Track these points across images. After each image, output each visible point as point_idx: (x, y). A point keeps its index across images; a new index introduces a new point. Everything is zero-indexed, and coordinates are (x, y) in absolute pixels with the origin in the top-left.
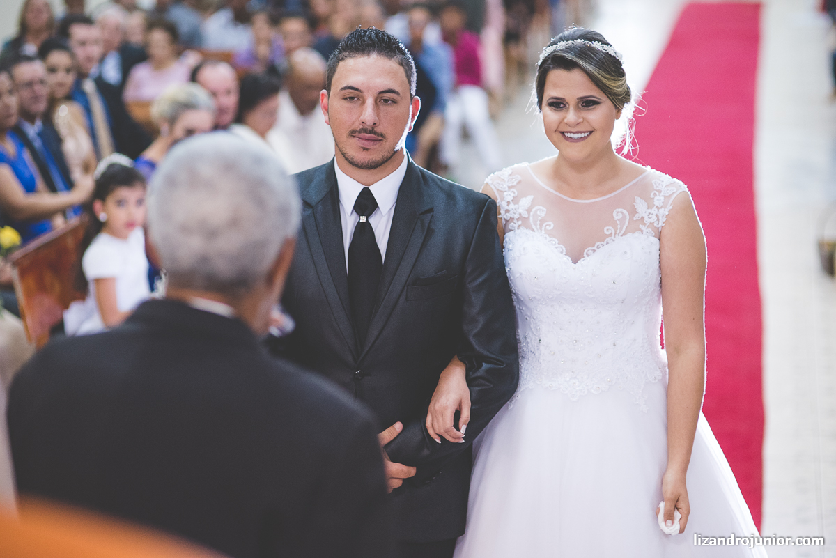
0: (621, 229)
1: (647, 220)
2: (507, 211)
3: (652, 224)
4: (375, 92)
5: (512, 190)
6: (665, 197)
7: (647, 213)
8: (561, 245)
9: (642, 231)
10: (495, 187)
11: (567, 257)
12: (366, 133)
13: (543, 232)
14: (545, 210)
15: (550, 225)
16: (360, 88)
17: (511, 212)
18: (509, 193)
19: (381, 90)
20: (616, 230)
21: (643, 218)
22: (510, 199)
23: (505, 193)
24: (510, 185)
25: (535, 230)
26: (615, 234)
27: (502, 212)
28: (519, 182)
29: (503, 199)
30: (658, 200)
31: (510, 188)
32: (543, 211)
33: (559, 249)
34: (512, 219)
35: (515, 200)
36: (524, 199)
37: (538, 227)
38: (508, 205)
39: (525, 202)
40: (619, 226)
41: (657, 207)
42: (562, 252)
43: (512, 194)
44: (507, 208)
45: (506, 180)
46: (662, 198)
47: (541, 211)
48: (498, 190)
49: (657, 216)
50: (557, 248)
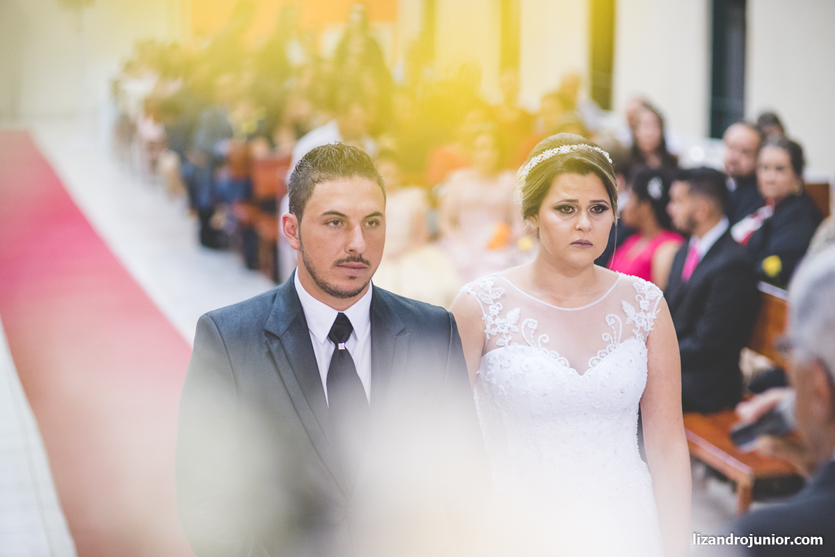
0: (618, 335)
1: (638, 325)
2: (494, 326)
3: (642, 328)
4: (361, 217)
5: (497, 303)
6: (651, 301)
7: (637, 317)
8: (563, 358)
9: (635, 336)
10: (480, 299)
11: (572, 369)
12: (355, 261)
13: (540, 345)
14: (536, 322)
15: (545, 338)
16: (346, 214)
17: (499, 327)
18: (495, 306)
19: (367, 214)
20: (613, 335)
21: (634, 322)
22: (496, 312)
23: (491, 307)
24: (495, 298)
25: (531, 344)
26: (614, 340)
27: (488, 326)
28: (504, 296)
29: (488, 312)
30: (644, 304)
31: (495, 301)
32: (534, 324)
33: (563, 362)
34: (500, 334)
35: (502, 313)
36: (511, 312)
37: (533, 341)
38: (494, 320)
39: (513, 315)
40: (615, 332)
41: (644, 311)
42: (566, 365)
43: (498, 309)
44: (493, 322)
45: (490, 292)
46: (648, 302)
47: (533, 323)
48: (483, 303)
49: (645, 320)
50: (559, 361)
